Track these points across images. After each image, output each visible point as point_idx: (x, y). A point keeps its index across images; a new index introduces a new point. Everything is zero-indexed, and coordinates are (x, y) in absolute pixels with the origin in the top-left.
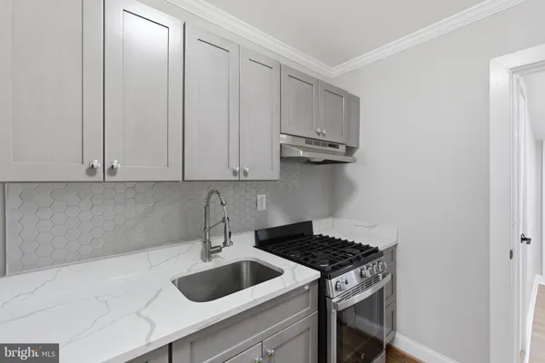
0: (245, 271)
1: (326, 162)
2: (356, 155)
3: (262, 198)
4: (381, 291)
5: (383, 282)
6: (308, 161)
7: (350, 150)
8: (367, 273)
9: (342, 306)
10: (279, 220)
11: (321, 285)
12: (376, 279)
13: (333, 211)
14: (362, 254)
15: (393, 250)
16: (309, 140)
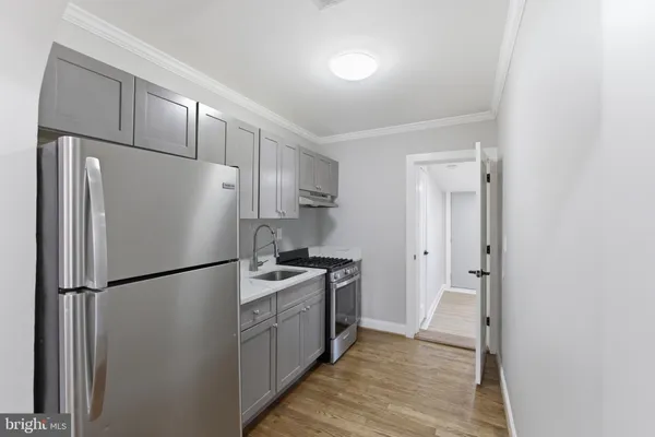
0: (278, 275)
1: (319, 207)
2: (336, 201)
3: (280, 231)
4: (354, 282)
5: (355, 278)
6: (309, 206)
7: (333, 198)
8: (348, 271)
9: (339, 286)
10: (288, 247)
11: (327, 276)
12: (352, 276)
13: (319, 243)
14: (346, 263)
15: (360, 262)
16: (312, 193)
